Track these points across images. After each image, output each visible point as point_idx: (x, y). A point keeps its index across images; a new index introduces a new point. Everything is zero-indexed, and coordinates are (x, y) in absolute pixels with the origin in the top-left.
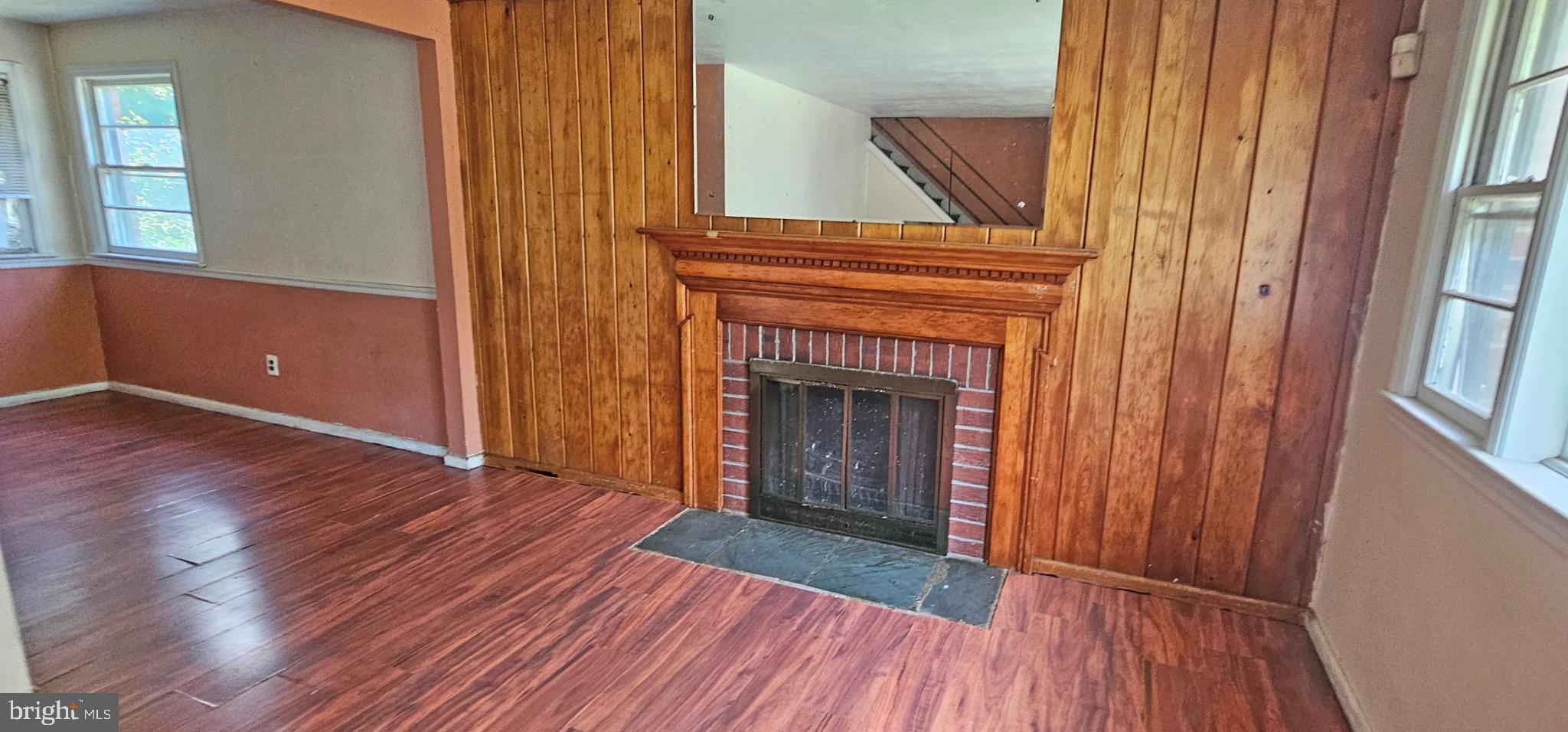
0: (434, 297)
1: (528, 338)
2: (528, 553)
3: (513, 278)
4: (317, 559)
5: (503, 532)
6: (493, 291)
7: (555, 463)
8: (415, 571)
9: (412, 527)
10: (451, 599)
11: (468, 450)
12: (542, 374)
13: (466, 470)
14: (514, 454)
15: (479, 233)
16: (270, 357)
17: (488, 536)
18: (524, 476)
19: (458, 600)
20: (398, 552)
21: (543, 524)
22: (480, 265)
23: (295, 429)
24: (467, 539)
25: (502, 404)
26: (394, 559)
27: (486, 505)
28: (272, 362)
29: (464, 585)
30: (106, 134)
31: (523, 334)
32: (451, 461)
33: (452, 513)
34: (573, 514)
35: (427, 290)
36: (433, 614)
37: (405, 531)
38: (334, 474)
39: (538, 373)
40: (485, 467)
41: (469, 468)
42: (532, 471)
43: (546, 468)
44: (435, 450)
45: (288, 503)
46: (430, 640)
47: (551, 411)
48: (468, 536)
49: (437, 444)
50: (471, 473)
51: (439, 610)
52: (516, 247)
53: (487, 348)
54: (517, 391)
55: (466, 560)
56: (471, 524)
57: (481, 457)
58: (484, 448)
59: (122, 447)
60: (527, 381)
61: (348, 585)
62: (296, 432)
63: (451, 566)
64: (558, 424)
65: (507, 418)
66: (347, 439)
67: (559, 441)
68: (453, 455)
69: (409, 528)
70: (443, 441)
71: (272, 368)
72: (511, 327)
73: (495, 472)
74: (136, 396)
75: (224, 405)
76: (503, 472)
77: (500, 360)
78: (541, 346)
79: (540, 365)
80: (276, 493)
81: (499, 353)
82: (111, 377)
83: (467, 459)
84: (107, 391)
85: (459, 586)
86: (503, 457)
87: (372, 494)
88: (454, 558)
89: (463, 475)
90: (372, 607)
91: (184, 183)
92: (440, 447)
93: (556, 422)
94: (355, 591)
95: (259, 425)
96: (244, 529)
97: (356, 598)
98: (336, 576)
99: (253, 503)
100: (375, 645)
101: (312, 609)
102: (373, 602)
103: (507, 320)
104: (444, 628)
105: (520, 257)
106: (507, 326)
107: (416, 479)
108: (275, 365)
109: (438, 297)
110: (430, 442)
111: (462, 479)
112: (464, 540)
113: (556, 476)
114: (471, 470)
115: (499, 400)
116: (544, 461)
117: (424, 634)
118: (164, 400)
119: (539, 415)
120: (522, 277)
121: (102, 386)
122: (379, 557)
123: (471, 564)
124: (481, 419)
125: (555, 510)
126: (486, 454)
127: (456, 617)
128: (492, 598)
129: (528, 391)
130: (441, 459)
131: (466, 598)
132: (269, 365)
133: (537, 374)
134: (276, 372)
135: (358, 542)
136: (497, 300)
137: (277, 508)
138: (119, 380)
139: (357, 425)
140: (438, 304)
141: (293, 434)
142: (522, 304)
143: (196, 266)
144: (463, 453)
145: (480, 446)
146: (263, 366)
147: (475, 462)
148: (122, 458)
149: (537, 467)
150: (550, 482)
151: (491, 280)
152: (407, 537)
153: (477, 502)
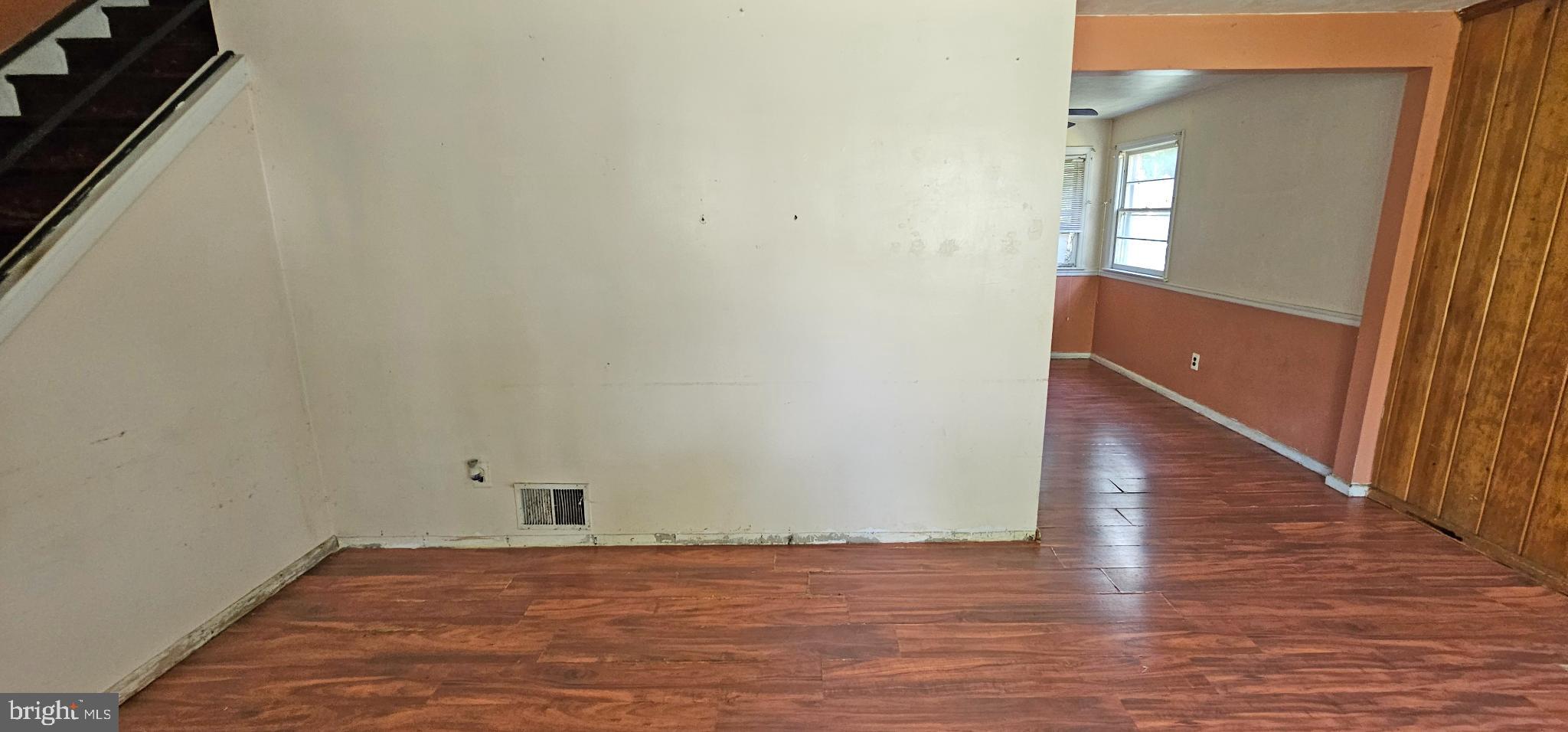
0: (1357, 324)
1: (1464, 381)
2: (1405, 605)
3: (1463, 313)
4: (1200, 522)
5: (1378, 571)
6: (1432, 324)
7: (1463, 526)
8: (1282, 567)
9: (1283, 527)
10: (1310, 608)
11: (1354, 478)
12: (1472, 426)
13: (1347, 497)
14: (1408, 498)
15: (1430, 262)
16: (1194, 355)
17: (1360, 568)
18: (1414, 524)
19: (1317, 613)
20: (1266, 544)
21: (1431, 584)
22: (1422, 296)
23: (1199, 415)
24: (1334, 561)
25: (1409, 443)
26: (1263, 549)
27: (1362, 536)
28: (1195, 359)
29: (1328, 602)
30: (1128, 187)
31: (1459, 375)
32: (1331, 481)
33: (1323, 532)
34: (1478, 589)
35: (1350, 316)
36: (1289, 612)
37: (1276, 528)
38: (1223, 459)
39: (1467, 424)
40: (1367, 498)
41: (1350, 495)
42: (1428, 523)
43: (1449, 527)
44: (1318, 467)
45: (1187, 471)
46: (1283, 633)
47: (1474, 468)
48: (1337, 558)
49: (1322, 462)
50: (1350, 500)
51: (1298, 612)
52: (1478, 281)
53: (1406, 382)
54: (1433, 434)
55: (1330, 580)
56: (1344, 549)
57: (1367, 488)
58: (1371, 481)
59: (1093, 398)
60: (1449, 427)
61: (1222, 553)
62: (1201, 417)
63: (1314, 579)
64: (1481, 484)
65: (1410, 460)
66: (1238, 434)
67: (1478, 503)
68: (1335, 477)
69: (1280, 528)
70: (1329, 462)
71: (1194, 364)
72: (1444, 368)
73: (1378, 508)
74: (1104, 366)
75: (1155, 384)
76: (1389, 510)
77: (1418, 397)
78: (1481, 394)
79: (1474, 414)
80: (1180, 460)
81: (1420, 388)
82: (1093, 351)
83: (1351, 486)
84: (1090, 359)
85: (1320, 601)
86: (1396, 498)
87: (1252, 487)
88: (1320, 573)
89: (1344, 499)
90: (1235, 579)
91: (1168, 219)
92: (1324, 466)
93: (1479, 481)
94: (1226, 560)
95: (1173, 404)
96: (1150, 478)
97: (1225, 566)
98: (1213, 542)
99: (1161, 462)
100: (1236, 611)
101: (1191, 558)
102: (1239, 575)
103: (1440, 358)
104: (1298, 629)
105: (1481, 291)
106: (1438, 365)
107: (1293, 487)
108: (1197, 362)
109: (1361, 325)
110: (1314, 458)
111: (1339, 503)
112: (1331, 561)
113: (1460, 539)
114: (1353, 497)
115: (1405, 438)
116: (1447, 518)
117: (1278, 625)
118: (1119, 372)
119: (1455, 466)
120: (1477, 314)
121: (1087, 355)
122: (1250, 541)
123: (1337, 586)
124: (1377, 451)
125: (1450, 575)
126: (1371, 487)
127: (1312, 625)
128: (1354, 628)
129: (1447, 437)
130: (1323, 478)
131: (1328, 615)
132: (1193, 361)
133: (1465, 423)
134: (1196, 368)
135: (1235, 522)
136: (1433, 335)
137: (1177, 472)
138: (1097, 354)
139: (1250, 424)
140: (1360, 331)
141: (1197, 418)
142: (1467, 342)
143: (1162, 281)
144: (1348, 480)
145: (1368, 477)
146: (1188, 361)
147: (1359, 491)
148: (1093, 405)
149: (1435, 520)
150: (1448, 542)
151: (1433, 314)
152: (1276, 535)
153: (1352, 530)
